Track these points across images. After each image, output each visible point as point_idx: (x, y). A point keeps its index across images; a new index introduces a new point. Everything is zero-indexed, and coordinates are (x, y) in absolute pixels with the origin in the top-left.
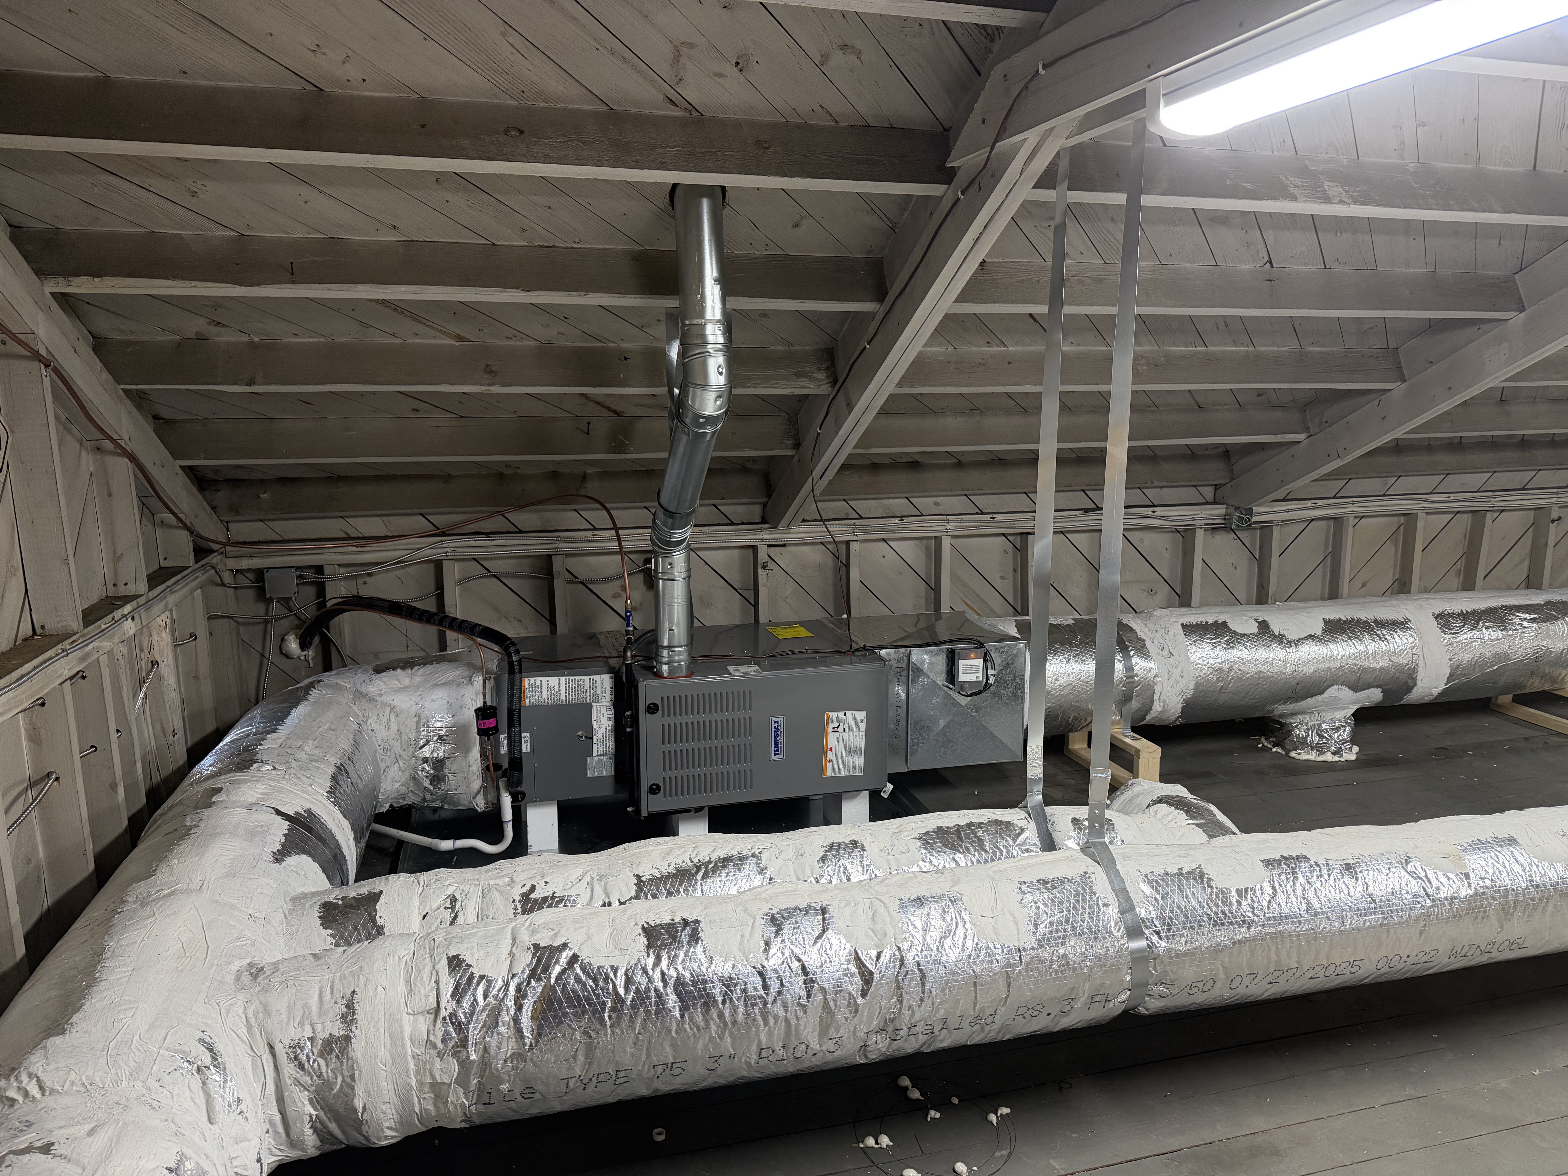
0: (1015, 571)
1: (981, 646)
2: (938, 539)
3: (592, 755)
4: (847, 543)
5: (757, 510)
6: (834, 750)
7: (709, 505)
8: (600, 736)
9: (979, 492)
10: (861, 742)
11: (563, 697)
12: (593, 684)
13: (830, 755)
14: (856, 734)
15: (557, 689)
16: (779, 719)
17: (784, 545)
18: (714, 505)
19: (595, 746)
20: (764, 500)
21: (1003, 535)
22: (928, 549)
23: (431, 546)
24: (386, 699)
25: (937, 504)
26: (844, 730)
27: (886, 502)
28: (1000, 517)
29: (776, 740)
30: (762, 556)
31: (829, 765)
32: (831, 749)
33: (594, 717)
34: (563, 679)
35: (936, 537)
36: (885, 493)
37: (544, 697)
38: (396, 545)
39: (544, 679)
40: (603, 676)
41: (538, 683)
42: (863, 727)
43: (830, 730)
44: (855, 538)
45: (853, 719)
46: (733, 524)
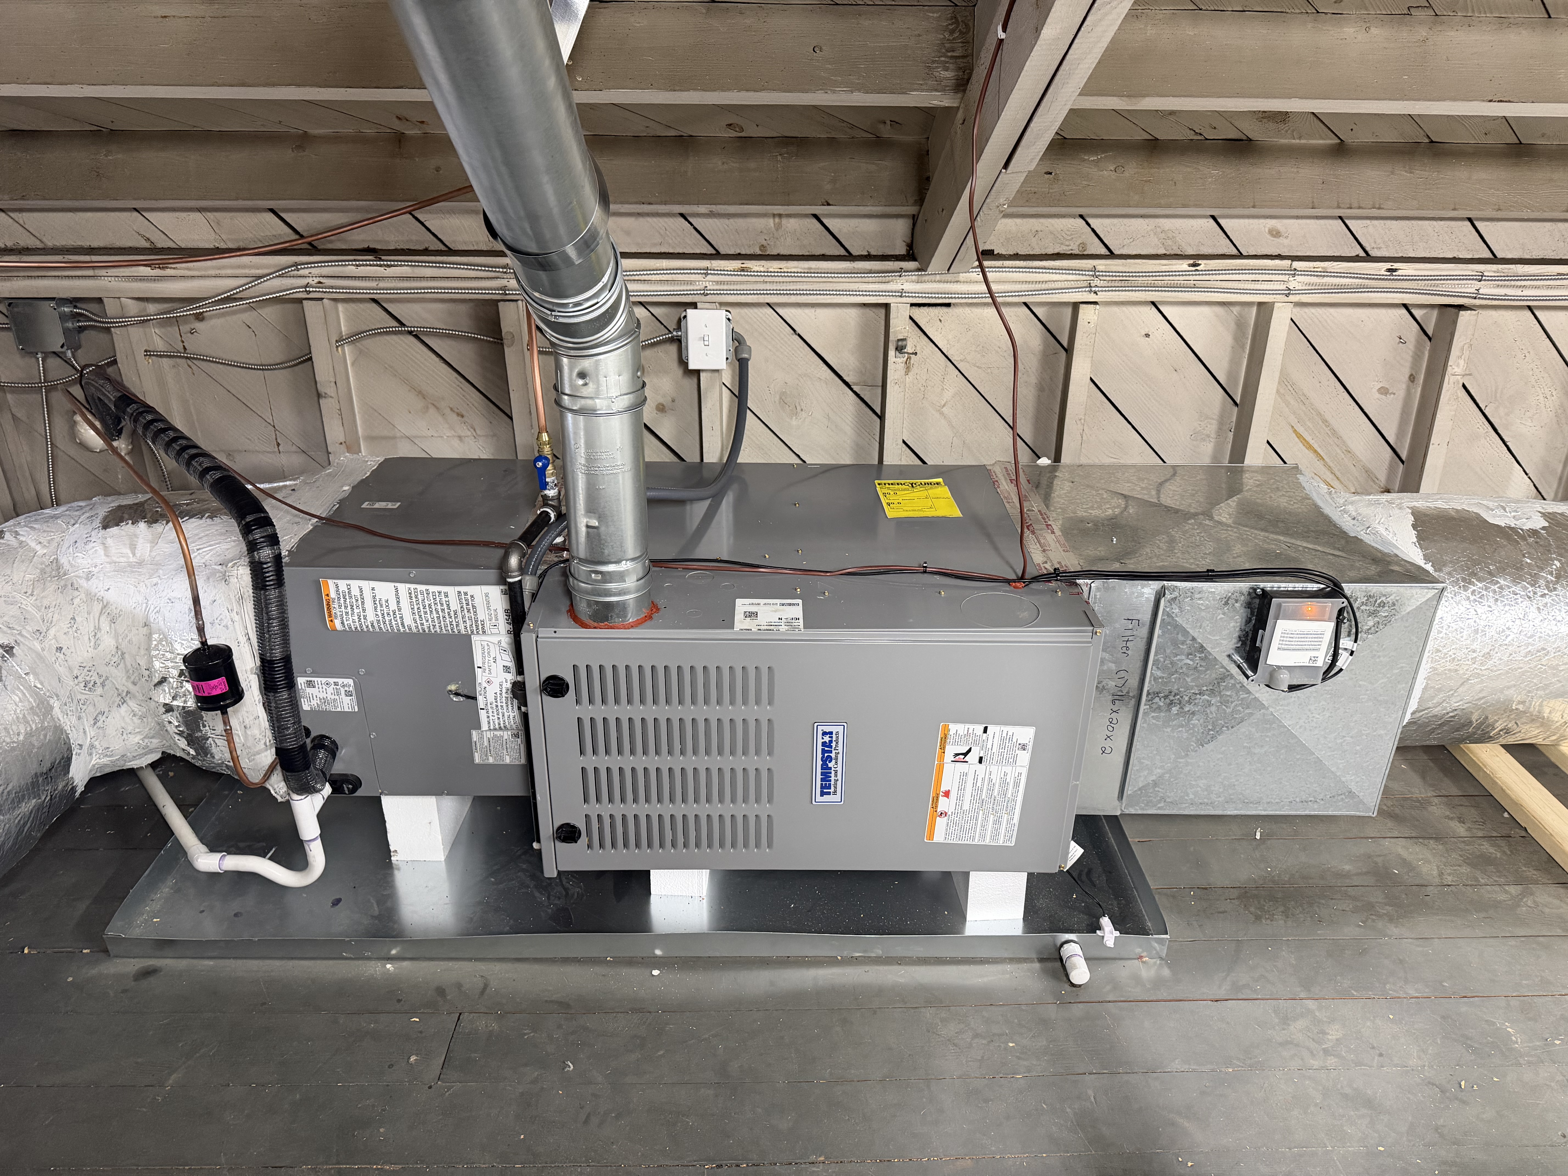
0: (1412, 378)
1: (1335, 591)
2: (1265, 310)
3: (478, 726)
4: (1076, 306)
5: (899, 229)
6: (953, 795)
7: (806, 216)
8: (491, 698)
9: (1375, 212)
10: (1017, 784)
11: (408, 621)
12: (468, 605)
13: (943, 804)
14: (1008, 769)
15: (393, 606)
16: (834, 729)
17: (948, 305)
18: (816, 216)
19: (483, 714)
20: (912, 210)
21: (1405, 306)
22: (1240, 325)
23: (281, 272)
24: (96, 586)
25: (1275, 233)
26: (981, 760)
27: (1166, 223)
28: (1406, 269)
29: (825, 767)
30: (900, 326)
31: (941, 822)
32: (947, 794)
33: (478, 661)
34: (403, 588)
35: (1260, 304)
36: (1169, 206)
37: (371, 617)
38: (219, 268)
39: (366, 585)
40: (486, 589)
41: (355, 592)
42: (1024, 758)
43: (949, 756)
44: (1092, 298)
45: (1002, 739)
46: (849, 257)
